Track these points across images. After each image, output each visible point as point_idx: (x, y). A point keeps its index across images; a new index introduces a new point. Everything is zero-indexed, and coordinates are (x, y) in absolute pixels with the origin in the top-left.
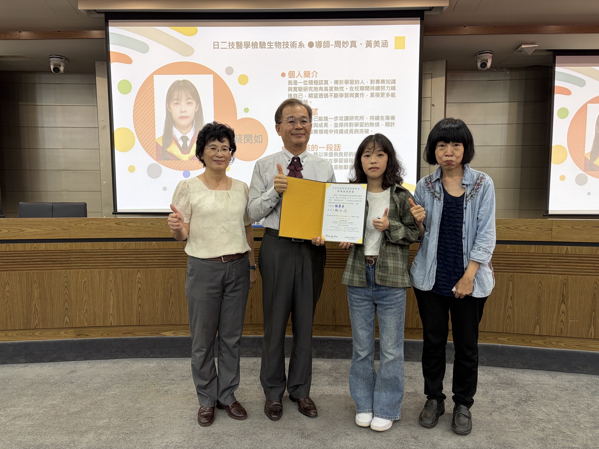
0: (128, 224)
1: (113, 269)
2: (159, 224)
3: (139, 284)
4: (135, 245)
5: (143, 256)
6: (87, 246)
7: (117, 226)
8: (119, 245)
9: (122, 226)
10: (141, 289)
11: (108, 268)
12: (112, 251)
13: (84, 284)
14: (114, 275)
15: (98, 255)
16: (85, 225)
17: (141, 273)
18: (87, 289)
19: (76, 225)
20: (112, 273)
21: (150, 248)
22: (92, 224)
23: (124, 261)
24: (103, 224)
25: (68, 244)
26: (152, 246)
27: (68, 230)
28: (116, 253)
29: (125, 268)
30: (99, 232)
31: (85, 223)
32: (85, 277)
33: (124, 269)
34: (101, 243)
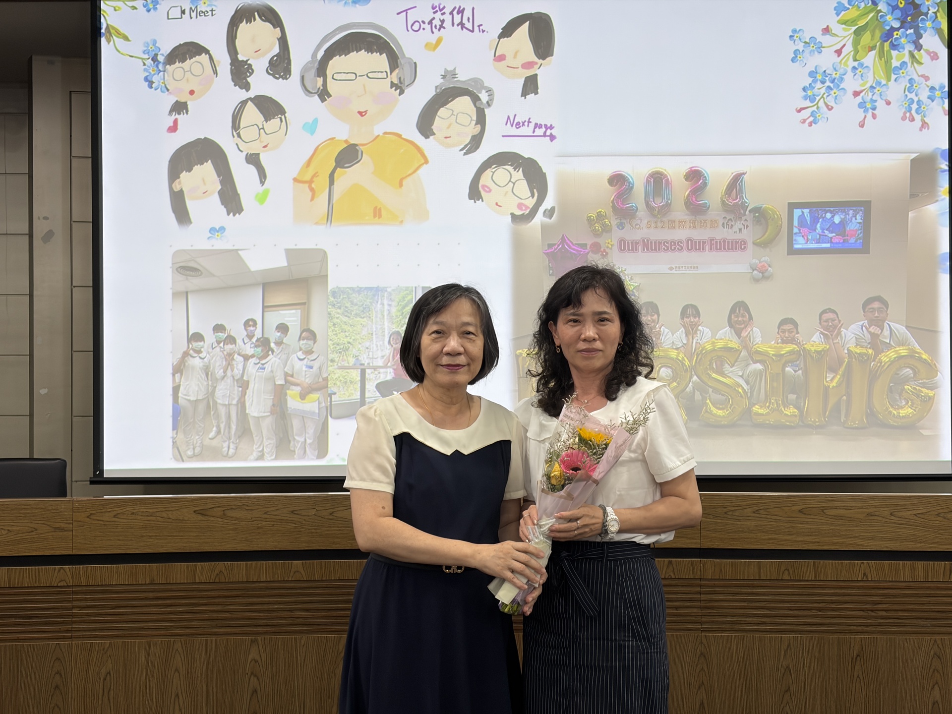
0: (230, 513)
1: (183, 639)
2: (313, 512)
3: (252, 677)
4: (247, 570)
5: (267, 600)
6: (118, 574)
7: (200, 517)
8: (204, 571)
9: (212, 519)
10: (259, 692)
11: (172, 635)
12: (182, 587)
13: (105, 679)
14: (187, 654)
15: (146, 599)
16: (115, 516)
17: (261, 647)
18: (112, 692)
19: (92, 517)
20: (180, 649)
21: (286, 579)
22: (133, 513)
23: (215, 615)
24: (164, 515)
25: (67, 570)
26: (292, 574)
27: (70, 531)
28: (195, 593)
29: (216, 634)
30: (150, 537)
31: (115, 513)
32: (110, 661)
33: (214, 638)
34: (155, 565)
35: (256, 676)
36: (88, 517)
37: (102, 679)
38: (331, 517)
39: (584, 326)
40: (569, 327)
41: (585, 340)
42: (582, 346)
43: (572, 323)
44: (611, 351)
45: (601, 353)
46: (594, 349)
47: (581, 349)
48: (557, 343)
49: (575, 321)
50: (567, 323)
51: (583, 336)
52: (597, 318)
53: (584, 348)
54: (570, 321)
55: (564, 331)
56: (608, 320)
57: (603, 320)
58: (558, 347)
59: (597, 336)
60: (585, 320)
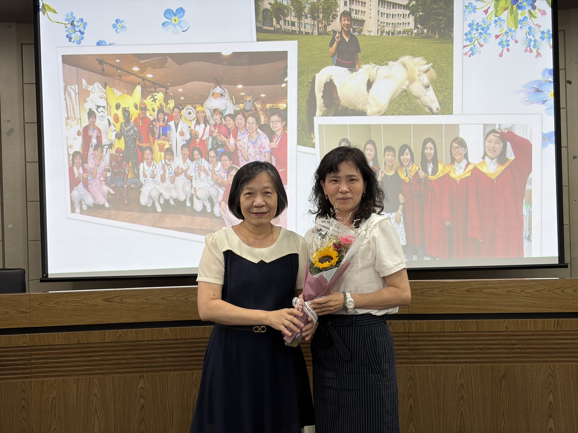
0: (125, 300)
1: (99, 376)
2: (175, 298)
3: (141, 397)
4: (136, 334)
5: (149, 351)
6: (59, 338)
7: (107, 303)
8: (110, 335)
9: (114, 304)
10: (145, 407)
11: (92, 374)
12: (97, 345)
13: (52, 402)
14: (101, 386)
15: (76, 353)
16: (55, 304)
17: (145, 380)
18: (56, 409)
19: (41, 304)
20: (97, 382)
21: (160, 339)
22: (66, 302)
23: (117, 362)
24: (85, 302)
25: (28, 337)
26: (163, 335)
27: (28, 313)
28: (105, 349)
29: (118, 373)
30: (77, 316)
31: (56, 301)
32: (55, 391)
33: (117, 375)
34: (80, 332)
35: (143, 397)
36: (39, 304)
37: (50, 402)
38: (186, 301)
39: (340, 184)
40: (332, 184)
41: (341, 192)
42: (339, 196)
43: (333, 182)
44: (358, 198)
45: (351, 200)
46: (347, 198)
47: (339, 198)
48: (326, 193)
49: (335, 181)
50: (331, 182)
51: (340, 190)
52: (348, 179)
53: (341, 197)
54: (332, 181)
55: (329, 187)
56: (355, 180)
57: (352, 180)
58: (326, 196)
59: (348, 190)
60: (341, 180)
